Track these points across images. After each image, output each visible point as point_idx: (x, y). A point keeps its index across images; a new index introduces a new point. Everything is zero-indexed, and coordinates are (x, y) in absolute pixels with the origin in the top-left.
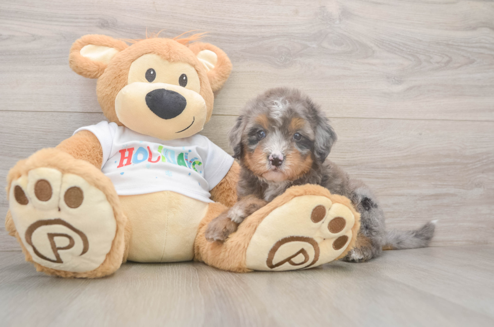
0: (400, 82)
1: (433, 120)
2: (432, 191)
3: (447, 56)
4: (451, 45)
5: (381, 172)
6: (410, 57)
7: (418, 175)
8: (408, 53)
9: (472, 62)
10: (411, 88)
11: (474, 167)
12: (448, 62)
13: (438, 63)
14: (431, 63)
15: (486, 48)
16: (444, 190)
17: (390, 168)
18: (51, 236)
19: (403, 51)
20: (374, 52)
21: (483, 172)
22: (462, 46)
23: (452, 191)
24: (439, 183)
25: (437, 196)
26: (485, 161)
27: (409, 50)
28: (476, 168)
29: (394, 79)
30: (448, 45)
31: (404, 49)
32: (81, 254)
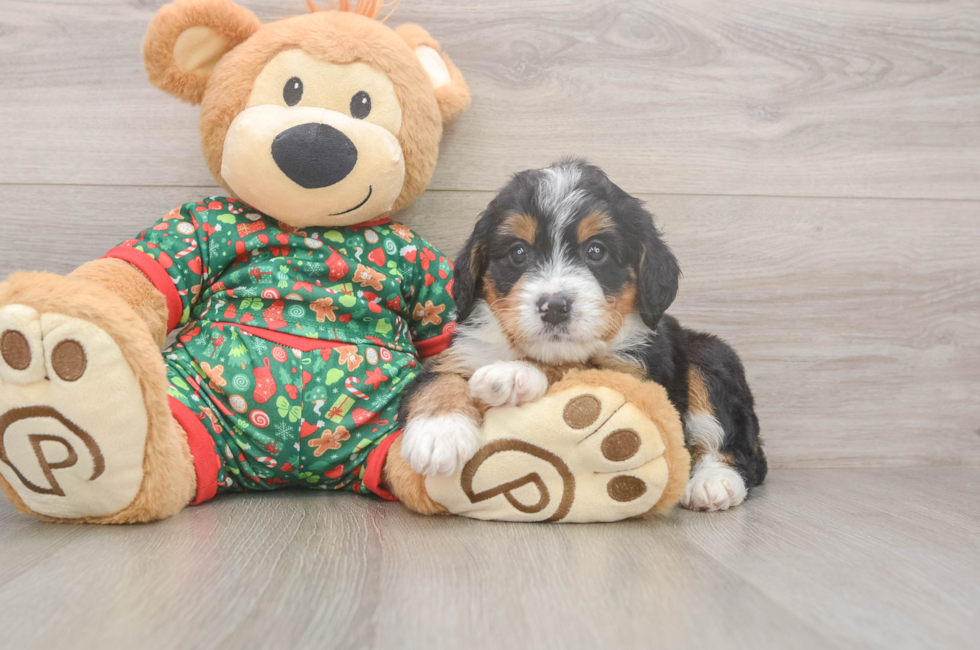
0: (774, 114)
1: (847, 197)
2: (842, 352)
3: (882, 58)
4: (893, 34)
5: (731, 310)
6: (800, 63)
7: (811, 316)
8: (796, 52)
9: (938, 71)
10: (799, 130)
11: (935, 300)
12: (885, 71)
13: (860, 74)
14: (845, 74)
15: (969, 40)
16: (868, 350)
17: (750, 301)
18: (36, 439)
19: (785, 48)
20: (719, 51)
21: (955, 311)
22: (915, 37)
23: (886, 350)
24: (858, 335)
25: (852, 362)
26: (961, 286)
27: (797, 47)
28: (940, 302)
29: (763, 109)
30: (884, 34)
31: (788, 45)
32: (93, 478)
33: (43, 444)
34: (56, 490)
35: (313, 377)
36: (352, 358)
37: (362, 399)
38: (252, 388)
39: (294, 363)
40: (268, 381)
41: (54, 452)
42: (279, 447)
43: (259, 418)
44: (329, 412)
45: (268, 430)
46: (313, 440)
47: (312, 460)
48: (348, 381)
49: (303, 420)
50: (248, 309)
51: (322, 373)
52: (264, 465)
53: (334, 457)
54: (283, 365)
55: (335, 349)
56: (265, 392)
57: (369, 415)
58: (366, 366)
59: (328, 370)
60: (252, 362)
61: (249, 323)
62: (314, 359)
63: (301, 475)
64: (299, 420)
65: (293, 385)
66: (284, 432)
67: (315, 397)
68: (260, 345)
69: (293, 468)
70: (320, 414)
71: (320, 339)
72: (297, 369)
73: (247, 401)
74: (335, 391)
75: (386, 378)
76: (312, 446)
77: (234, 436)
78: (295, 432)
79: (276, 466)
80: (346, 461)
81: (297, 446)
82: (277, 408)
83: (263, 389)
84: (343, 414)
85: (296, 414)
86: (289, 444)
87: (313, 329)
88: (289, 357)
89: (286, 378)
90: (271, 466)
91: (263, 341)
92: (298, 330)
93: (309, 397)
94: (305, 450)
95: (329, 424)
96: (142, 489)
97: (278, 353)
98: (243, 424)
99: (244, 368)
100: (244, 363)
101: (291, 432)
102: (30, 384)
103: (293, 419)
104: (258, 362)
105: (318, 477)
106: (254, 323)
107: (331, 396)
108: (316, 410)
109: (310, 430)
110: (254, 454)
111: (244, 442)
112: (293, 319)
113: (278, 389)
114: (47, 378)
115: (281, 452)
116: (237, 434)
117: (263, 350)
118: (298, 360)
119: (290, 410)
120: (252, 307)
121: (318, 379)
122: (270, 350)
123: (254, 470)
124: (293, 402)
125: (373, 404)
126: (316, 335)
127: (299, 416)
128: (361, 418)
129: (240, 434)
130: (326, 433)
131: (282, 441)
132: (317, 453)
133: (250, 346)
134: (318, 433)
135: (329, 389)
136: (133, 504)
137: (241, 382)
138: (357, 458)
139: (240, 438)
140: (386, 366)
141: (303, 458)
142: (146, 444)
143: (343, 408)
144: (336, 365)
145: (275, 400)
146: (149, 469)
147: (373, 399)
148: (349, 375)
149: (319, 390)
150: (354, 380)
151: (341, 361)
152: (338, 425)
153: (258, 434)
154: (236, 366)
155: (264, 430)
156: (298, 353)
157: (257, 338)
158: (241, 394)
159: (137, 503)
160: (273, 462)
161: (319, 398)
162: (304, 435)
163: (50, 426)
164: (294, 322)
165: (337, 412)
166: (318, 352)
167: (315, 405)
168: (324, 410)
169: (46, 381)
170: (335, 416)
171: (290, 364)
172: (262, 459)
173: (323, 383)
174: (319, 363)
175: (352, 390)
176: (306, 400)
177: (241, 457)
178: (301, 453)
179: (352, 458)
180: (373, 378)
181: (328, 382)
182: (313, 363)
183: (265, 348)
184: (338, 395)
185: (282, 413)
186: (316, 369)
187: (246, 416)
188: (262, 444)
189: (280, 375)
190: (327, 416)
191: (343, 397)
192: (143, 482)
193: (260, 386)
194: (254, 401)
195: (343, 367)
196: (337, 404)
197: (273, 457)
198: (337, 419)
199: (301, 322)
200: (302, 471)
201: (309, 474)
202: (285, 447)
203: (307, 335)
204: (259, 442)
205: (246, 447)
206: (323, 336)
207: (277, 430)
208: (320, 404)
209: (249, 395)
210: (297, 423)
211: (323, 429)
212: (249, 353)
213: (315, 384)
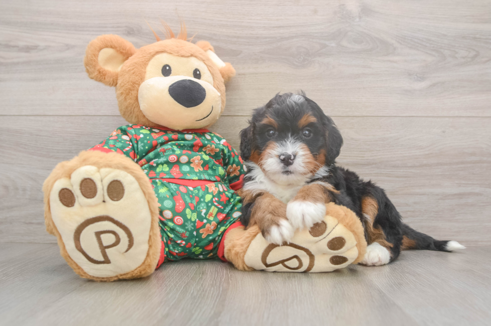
32: (127, 251)
33: (102, 236)
34: (107, 261)
35: (200, 199)
36: (214, 189)
37: (220, 208)
38: (174, 206)
39: (190, 193)
40: (181, 202)
41: (108, 239)
42: (187, 234)
43: (179, 220)
44: (208, 215)
45: (183, 226)
46: (202, 229)
47: (201, 240)
48: (214, 200)
49: (197, 220)
50: (162, 171)
51: (203, 197)
52: (179, 245)
53: (211, 238)
54: (186, 193)
55: (206, 185)
56: (181, 207)
57: (224, 215)
58: (219, 192)
59: (205, 195)
60: (172, 194)
61: (165, 177)
62: (199, 191)
63: (193, 250)
64: (196, 220)
65: (191, 203)
66: (189, 226)
67: (201, 208)
68: (173, 186)
69: (192, 245)
70: (204, 216)
71: (199, 180)
72: (192, 195)
73: (172, 212)
74: (210, 204)
75: (228, 199)
76: (201, 233)
77: (166, 231)
78: (194, 226)
79: (185, 245)
80: (214, 240)
81: (195, 233)
82: (186, 214)
83: (179, 205)
84: (214, 215)
85: (194, 217)
86: (191, 232)
87: (195, 175)
88: (188, 190)
89: (188, 200)
90: (182, 245)
91: (174, 184)
92: (189, 177)
93: (199, 208)
94: (199, 235)
95: (209, 222)
96: (148, 255)
97: (182, 189)
98: (171, 224)
99: (168, 197)
100: (168, 195)
101: (192, 226)
102: (96, 205)
103: (193, 220)
104: (174, 193)
105: (201, 250)
106: (167, 177)
107: (208, 208)
108: (203, 214)
109: (200, 224)
110: (176, 239)
111: (171, 234)
112: (185, 172)
113: (186, 205)
114: (104, 201)
115: (187, 237)
116: (167, 230)
117: (175, 188)
118: (191, 191)
119: (192, 215)
120: (164, 170)
121: (202, 200)
122: (178, 188)
123: (174, 248)
124: (193, 211)
125: (225, 211)
126: (197, 178)
127: (196, 218)
128: (221, 217)
129: (169, 230)
130: (208, 225)
131: (189, 231)
132: (204, 236)
133: (169, 187)
134: (204, 226)
135: (207, 204)
136: (144, 263)
137: (168, 203)
138: (219, 238)
139: (169, 231)
140: (227, 193)
141: (197, 239)
142: (150, 231)
143: (213, 213)
144: (208, 193)
145: (185, 210)
146: (150, 244)
147: (225, 209)
148: (214, 197)
149: (203, 205)
150: (216, 199)
151: (210, 191)
152: (212, 221)
153: (178, 229)
154: (164, 197)
155: (180, 226)
156: (191, 188)
157: (171, 184)
158: (169, 209)
159: (146, 262)
160: (184, 243)
161: (203, 209)
162: (198, 227)
163: (107, 225)
164: (185, 173)
165: (211, 215)
166: (199, 187)
167: (202, 212)
168: (206, 214)
169: (104, 203)
170: (211, 217)
171: (189, 193)
172: (179, 242)
173: (204, 201)
174: (201, 193)
175: (216, 204)
176: (198, 210)
177: (169, 242)
178: (197, 237)
179: (217, 239)
180: (224, 198)
181: (206, 201)
182: (198, 193)
183: (176, 187)
184: (211, 207)
185: (189, 217)
186: (200, 195)
187: (172, 220)
188: (180, 233)
189: (185, 199)
190: (207, 217)
191: (213, 207)
192: (149, 251)
193: (178, 204)
194: (176, 212)
195: (212, 193)
196: (211, 211)
197: (183, 240)
198: (211, 218)
199: (189, 173)
200: (195, 247)
201: (197, 248)
202: (190, 234)
203: (193, 179)
204: (178, 232)
205: (172, 236)
206: (200, 178)
207: (186, 226)
208: (204, 211)
209: (174, 210)
210: (195, 222)
211: (206, 223)
212: (169, 190)
213: (201, 202)
